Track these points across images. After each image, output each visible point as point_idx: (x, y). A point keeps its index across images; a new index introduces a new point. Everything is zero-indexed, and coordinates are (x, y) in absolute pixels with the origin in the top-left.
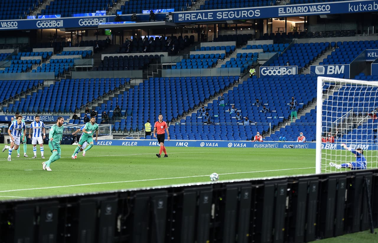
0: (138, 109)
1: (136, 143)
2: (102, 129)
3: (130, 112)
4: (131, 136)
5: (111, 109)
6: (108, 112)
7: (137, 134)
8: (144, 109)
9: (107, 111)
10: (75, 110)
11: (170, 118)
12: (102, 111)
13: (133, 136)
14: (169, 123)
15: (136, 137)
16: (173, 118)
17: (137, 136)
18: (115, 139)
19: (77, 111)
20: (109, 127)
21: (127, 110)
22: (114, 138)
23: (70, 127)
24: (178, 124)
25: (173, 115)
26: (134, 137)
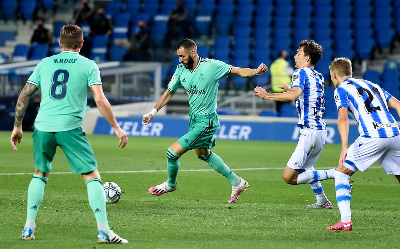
0: (255, 14)
1: (246, 132)
2: (127, 79)
3: (224, 23)
4: (229, 105)
5: (160, 12)
6: (151, 23)
7: (248, 100)
8: (274, 14)
9: (146, 16)
10: (36, 10)
11: (366, 46)
12: (127, 16)
13: (238, 105)
14: (360, 63)
15: (248, 110)
16: (378, 48)
17: (249, 105)
18: (174, 116)
19: (40, 14)
20: (151, 74)
21: (215, 14)
22: (169, 112)
23: (18, 72)
24: (392, 65)
25: (375, 36)
26: (238, 110)
